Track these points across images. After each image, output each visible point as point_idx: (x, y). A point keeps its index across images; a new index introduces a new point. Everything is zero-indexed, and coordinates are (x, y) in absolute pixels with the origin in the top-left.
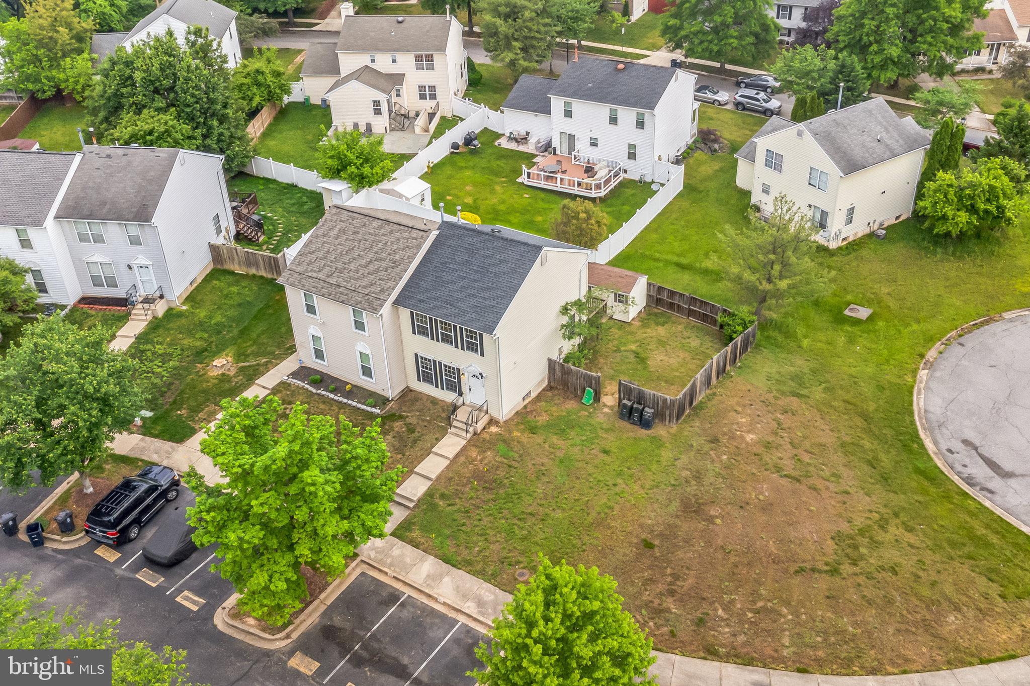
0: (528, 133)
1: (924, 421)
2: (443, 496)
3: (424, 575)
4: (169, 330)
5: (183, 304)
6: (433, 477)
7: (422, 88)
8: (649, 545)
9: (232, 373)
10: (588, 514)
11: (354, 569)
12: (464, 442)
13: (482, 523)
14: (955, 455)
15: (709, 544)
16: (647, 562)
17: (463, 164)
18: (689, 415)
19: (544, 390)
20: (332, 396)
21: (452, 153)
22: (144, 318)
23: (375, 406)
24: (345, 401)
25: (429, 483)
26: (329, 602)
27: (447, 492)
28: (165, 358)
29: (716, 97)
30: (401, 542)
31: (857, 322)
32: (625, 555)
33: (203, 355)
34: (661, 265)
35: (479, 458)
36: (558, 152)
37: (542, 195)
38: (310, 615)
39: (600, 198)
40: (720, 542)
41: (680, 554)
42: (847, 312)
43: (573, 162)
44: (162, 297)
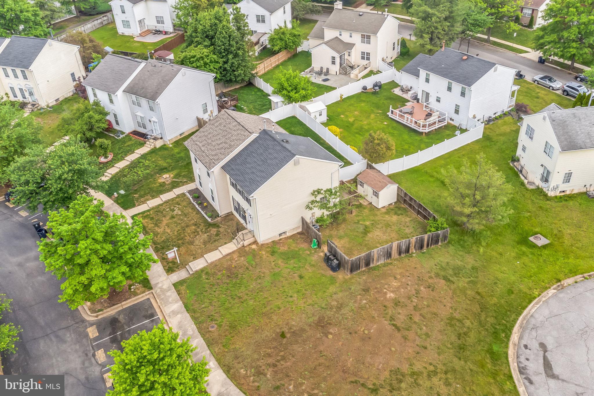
0: (411, 88)
1: (525, 321)
2: (207, 273)
3: (171, 310)
4: (157, 155)
5: (172, 144)
6: (209, 262)
7: (363, 53)
8: (283, 335)
9: (167, 183)
10: (265, 307)
11: (146, 295)
12: (236, 248)
13: (214, 293)
14: (528, 350)
15: (315, 347)
16: (275, 344)
17: (364, 99)
18: (364, 271)
19: (298, 233)
20: (197, 206)
21: (362, 92)
22: (149, 146)
23: (210, 217)
24: (201, 211)
25: (206, 264)
26: (124, 307)
27: (210, 272)
28: (147, 167)
29: (551, 84)
30: (174, 290)
31: (534, 246)
32: (266, 336)
33: (163, 170)
34: (431, 179)
35: (236, 259)
36: (420, 101)
37: (395, 124)
38: (112, 310)
39: (425, 133)
40: (321, 348)
41: (295, 347)
42: (531, 239)
43: (424, 109)
44: (161, 138)
